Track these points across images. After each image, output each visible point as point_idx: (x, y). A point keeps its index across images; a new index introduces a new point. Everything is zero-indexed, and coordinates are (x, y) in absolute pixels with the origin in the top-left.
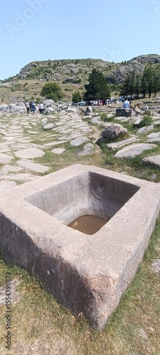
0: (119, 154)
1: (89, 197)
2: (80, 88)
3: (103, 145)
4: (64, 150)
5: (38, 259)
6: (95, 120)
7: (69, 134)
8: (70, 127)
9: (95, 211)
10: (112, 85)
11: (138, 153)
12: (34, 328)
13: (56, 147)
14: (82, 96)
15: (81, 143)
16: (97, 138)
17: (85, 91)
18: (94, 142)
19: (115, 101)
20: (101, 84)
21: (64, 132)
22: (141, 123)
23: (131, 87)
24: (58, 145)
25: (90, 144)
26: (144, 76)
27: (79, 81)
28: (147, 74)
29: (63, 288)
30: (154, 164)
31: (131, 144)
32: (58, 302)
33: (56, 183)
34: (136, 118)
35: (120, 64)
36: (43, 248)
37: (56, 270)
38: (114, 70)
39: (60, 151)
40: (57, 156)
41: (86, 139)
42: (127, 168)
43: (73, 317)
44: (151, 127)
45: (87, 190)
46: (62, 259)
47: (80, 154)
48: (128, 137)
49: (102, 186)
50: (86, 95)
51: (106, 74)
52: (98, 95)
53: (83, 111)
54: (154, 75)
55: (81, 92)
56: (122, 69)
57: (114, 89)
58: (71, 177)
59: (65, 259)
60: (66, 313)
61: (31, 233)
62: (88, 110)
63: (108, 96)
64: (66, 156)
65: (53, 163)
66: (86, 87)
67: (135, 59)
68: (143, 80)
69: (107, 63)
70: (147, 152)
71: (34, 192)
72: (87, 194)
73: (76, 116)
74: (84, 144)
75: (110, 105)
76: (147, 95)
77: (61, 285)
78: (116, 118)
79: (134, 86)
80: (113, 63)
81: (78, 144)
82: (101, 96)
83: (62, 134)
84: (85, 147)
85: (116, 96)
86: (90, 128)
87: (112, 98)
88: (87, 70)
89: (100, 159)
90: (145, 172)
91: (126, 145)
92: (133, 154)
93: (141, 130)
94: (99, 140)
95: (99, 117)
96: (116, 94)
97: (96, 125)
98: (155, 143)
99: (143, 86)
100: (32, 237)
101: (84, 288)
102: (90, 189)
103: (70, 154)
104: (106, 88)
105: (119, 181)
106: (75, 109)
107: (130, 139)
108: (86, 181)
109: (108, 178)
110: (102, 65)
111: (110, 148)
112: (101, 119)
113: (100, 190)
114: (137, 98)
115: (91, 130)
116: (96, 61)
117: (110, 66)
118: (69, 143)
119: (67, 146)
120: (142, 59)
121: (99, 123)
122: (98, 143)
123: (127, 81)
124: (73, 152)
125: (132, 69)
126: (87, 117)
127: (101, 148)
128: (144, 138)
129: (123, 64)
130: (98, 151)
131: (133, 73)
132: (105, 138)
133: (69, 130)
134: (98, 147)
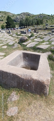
0: (28, 46)
1: (23, 61)
2: (3, 23)
3: (21, 44)
4: (7, 46)
5: (22, 82)
6: (14, 35)
7: (6, 41)
8: (6, 38)
9: (26, 65)
10: (15, 23)
11: (34, 45)
12: (29, 103)
13: (3, 46)
14: (5, 26)
15: (13, 43)
16: (18, 42)
17: (6, 24)
18: (17, 43)
19: (17, 29)
20: (12, 22)
21: (4, 40)
22: (31, 36)
23: (22, 24)
24: (4, 45)
25: (16, 44)
26: (26, 20)
27: (3, 20)
28: (27, 19)
29: (34, 88)
30: (40, 48)
31: (30, 43)
32: (32, 93)
33: (14, 57)
34: (28, 34)
35: (17, 15)
36: (24, 78)
37: (31, 84)
38: (15, 17)
39: (6, 47)
40: (5, 49)
41: (14, 42)
42: (32, 50)
43: (38, 95)
44: (34, 37)
45: (22, 59)
46: (34, 79)
47: (14, 48)
48: (28, 41)
49: (27, 57)
50: (6, 26)
51: (13, 18)
52: (11, 26)
53: (8, 32)
54: (29, 20)
55: (4, 25)
56: (18, 17)
57: (16, 24)
58: (18, 55)
59: (35, 79)
60: (36, 95)
61: (18, 74)
62: (10, 32)
63: (15, 27)
64: (9, 49)
65: (5, 52)
66: (6, 23)
67: (22, 13)
68: (26, 21)
69: (12, 14)
70: (37, 45)
71: (9, 61)
72: (22, 60)
73: (6, 34)
74: (14, 44)
75: (16, 30)
76: (28, 27)
77: (33, 88)
78: (21, 35)
79: (23, 23)
80: (14, 14)
81: (12, 44)
82: (12, 26)
83: (3, 41)
84: (15, 45)
85: (17, 27)
86: (14, 38)
87: (16, 27)
88: (5, 16)
89: (21, 49)
90: (38, 51)
91: (29, 43)
92: (33, 46)
93: (31, 38)
94: (19, 42)
95: (15, 34)
96: (17, 26)
97: (15, 37)
98: (38, 42)
99: (26, 23)
100: (19, 75)
101: (42, 85)
102: (23, 58)
103: (10, 48)
104: (13, 24)
105: (33, 54)
106: (4, 31)
107: (29, 41)
108: (22, 56)
109: (29, 54)
110: (10, 14)
111: (24, 45)
112: (16, 35)
113: (27, 58)
114: (25, 28)
115: (14, 39)
116: (8, 13)
117: (14, 15)
118: (8, 44)
119: (7, 45)
120: (24, 14)
121: (16, 36)
122: (19, 43)
123: (21, 21)
124: (11, 47)
125: (21, 17)
126: (10, 34)
127: (20, 45)
128: (33, 41)
129: (18, 15)
130: (20, 46)
131: (22, 18)
132: (21, 41)
133: (6, 39)
134: (19, 45)
